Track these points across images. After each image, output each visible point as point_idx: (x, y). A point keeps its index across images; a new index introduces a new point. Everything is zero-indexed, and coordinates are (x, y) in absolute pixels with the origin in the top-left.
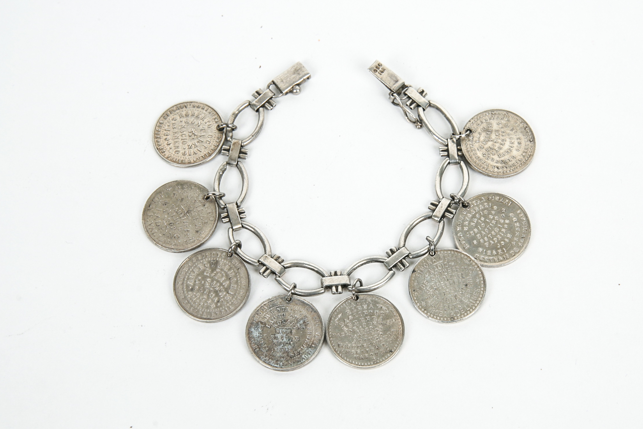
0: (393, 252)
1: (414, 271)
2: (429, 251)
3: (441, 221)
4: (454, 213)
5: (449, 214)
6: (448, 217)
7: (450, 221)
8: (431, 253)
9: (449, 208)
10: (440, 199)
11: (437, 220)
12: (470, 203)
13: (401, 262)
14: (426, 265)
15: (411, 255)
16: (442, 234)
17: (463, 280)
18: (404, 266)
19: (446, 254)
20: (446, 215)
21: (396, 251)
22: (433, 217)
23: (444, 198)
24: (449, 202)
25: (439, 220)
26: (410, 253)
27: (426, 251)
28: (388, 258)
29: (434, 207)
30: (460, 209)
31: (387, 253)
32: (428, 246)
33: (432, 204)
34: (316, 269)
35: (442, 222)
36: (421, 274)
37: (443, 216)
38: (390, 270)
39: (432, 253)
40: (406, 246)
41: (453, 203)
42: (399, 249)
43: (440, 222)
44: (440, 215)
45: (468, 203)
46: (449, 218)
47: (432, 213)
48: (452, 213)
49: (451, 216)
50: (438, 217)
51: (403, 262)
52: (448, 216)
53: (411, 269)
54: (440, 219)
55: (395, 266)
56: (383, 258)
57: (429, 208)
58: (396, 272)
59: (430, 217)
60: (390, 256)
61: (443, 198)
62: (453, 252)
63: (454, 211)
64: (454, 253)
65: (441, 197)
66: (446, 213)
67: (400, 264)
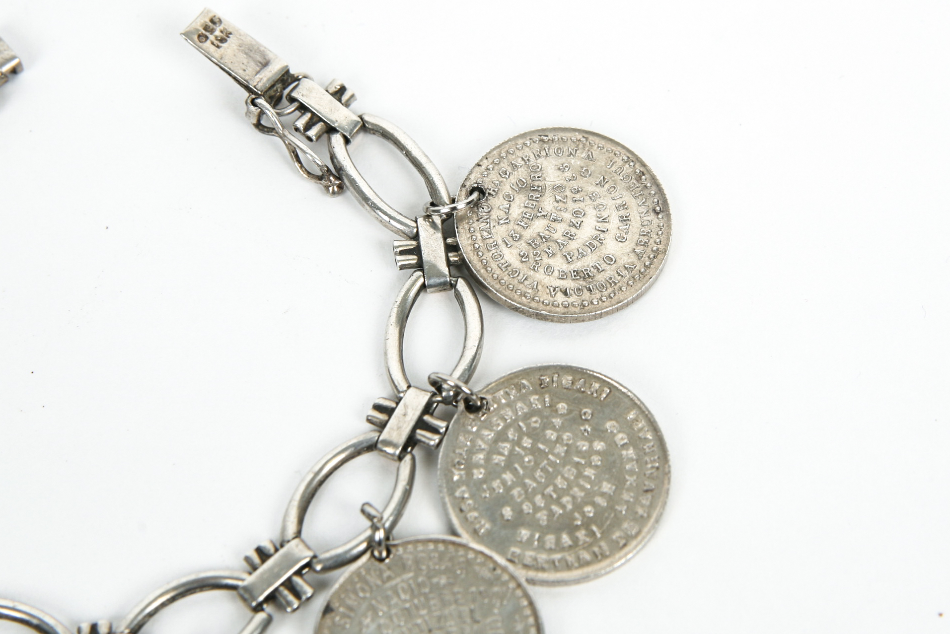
0: (263, 555)
1: (328, 610)
2: (371, 545)
3: (404, 456)
4: (442, 430)
5: (428, 435)
6: (424, 443)
7: (431, 454)
8: (376, 553)
9: (427, 418)
10: (399, 392)
11: (393, 455)
12: (489, 397)
13: (289, 584)
14: (363, 590)
15: (320, 562)
16: (407, 494)
17: (476, 627)
18: (297, 594)
19: (423, 551)
20: (419, 437)
21: (272, 550)
22: (379, 446)
23: (411, 389)
24: (424, 398)
25: (398, 452)
26: (315, 557)
27: (364, 546)
28: (250, 573)
29: (382, 417)
30: (458, 419)
31: (247, 559)
32: (369, 533)
33: (378, 408)
34: (35, 621)
35: (408, 458)
36: (349, 617)
37: (411, 441)
38: (258, 608)
39: (380, 553)
40: (304, 534)
41: (438, 402)
42: (282, 546)
43: (400, 458)
44: (402, 439)
45: (482, 399)
46: (428, 444)
47: (377, 434)
48: (434, 430)
49: (434, 440)
50: (395, 446)
51: (294, 583)
52: (423, 439)
53: (319, 603)
54: (400, 449)
55: (272, 598)
56: (236, 574)
57: (369, 421)
58: (277, 616)
59: (372, 447)
60: (254, 568)
61: (409, 387)
62: (441, 547)
63: (441, 425)
64: (446, 548)
65: (403, 386)
66: (419, 431)
67: (286, 592)
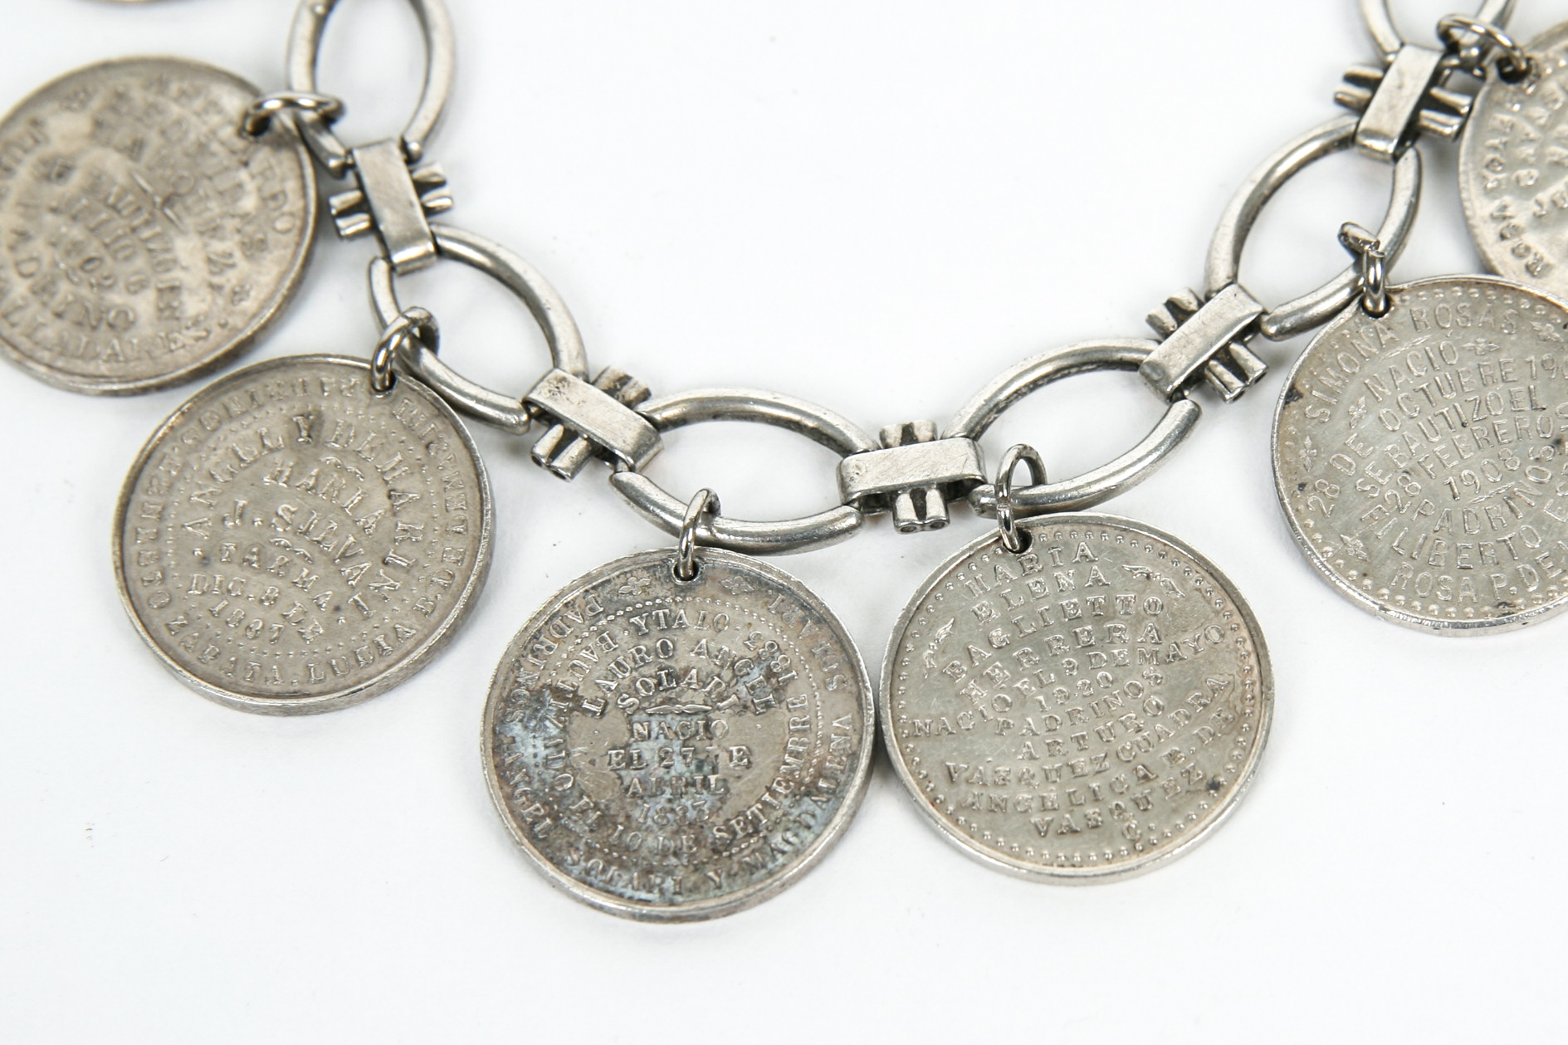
0: (1179, 312)
1: (1292, 394)
2: (1357, 293)
3: (1402, 154)
4: (1465, 110)
5: (1441, 117)
6: (1435, 131)
7: (1445, 153)
8: (1369, 304)
9: (1435, 91)
10: (1386, 54)
11: (1383, 153)
12: (1538, 55)
13: (1225, 356)
14: (1349, 362)
15: (1273, 321)
17: (1539, 416)
18: (1240, 372)
19: (1444, 300)
20: (1425, 123)
21: (1194, 306)
22: (1361, 139)
23: (1407, 50)
24: (1430, 62)
25: (1390, 148)
26: (1264, 313)
27: (1345, 294)
28: (1160, 342)
29: (1361, 93)
30: (1489, 93)
31: (1152, 321)
32: (1351, 274)
33: (1352, 79)
34: (810, 424)
35: (1410, 154)
36: (1329, 405)
37: (1412, 132)
38: (1174, 397)
39: (1376, 304)
40: (1241, 280)
41: (1453, 68)
42: (1208, 299)
43: (1396, 158)
44: (1398, 126)
45: (1528, 60)
46: (1441, 134)
47: (1354, 120)
48: (1452, 110)
49: (1452, 126)
50: (1386, 137)
51: (1234, 355)
52: (1433, 126)
53: (1277, 386)
54: (1395, 141)
55: (1197, 379)
56: (1135, 345)
57: (1340, 102)
58: (1206, 409)
59: (1346, 142)
60: (1166, 334)
61: (1402, 45)
62: (1475, 293)
63: (1463, 102)
64: (1483, 293)
65: (1391, 43)
66: (1425, 113)
67: (1220, 369)
